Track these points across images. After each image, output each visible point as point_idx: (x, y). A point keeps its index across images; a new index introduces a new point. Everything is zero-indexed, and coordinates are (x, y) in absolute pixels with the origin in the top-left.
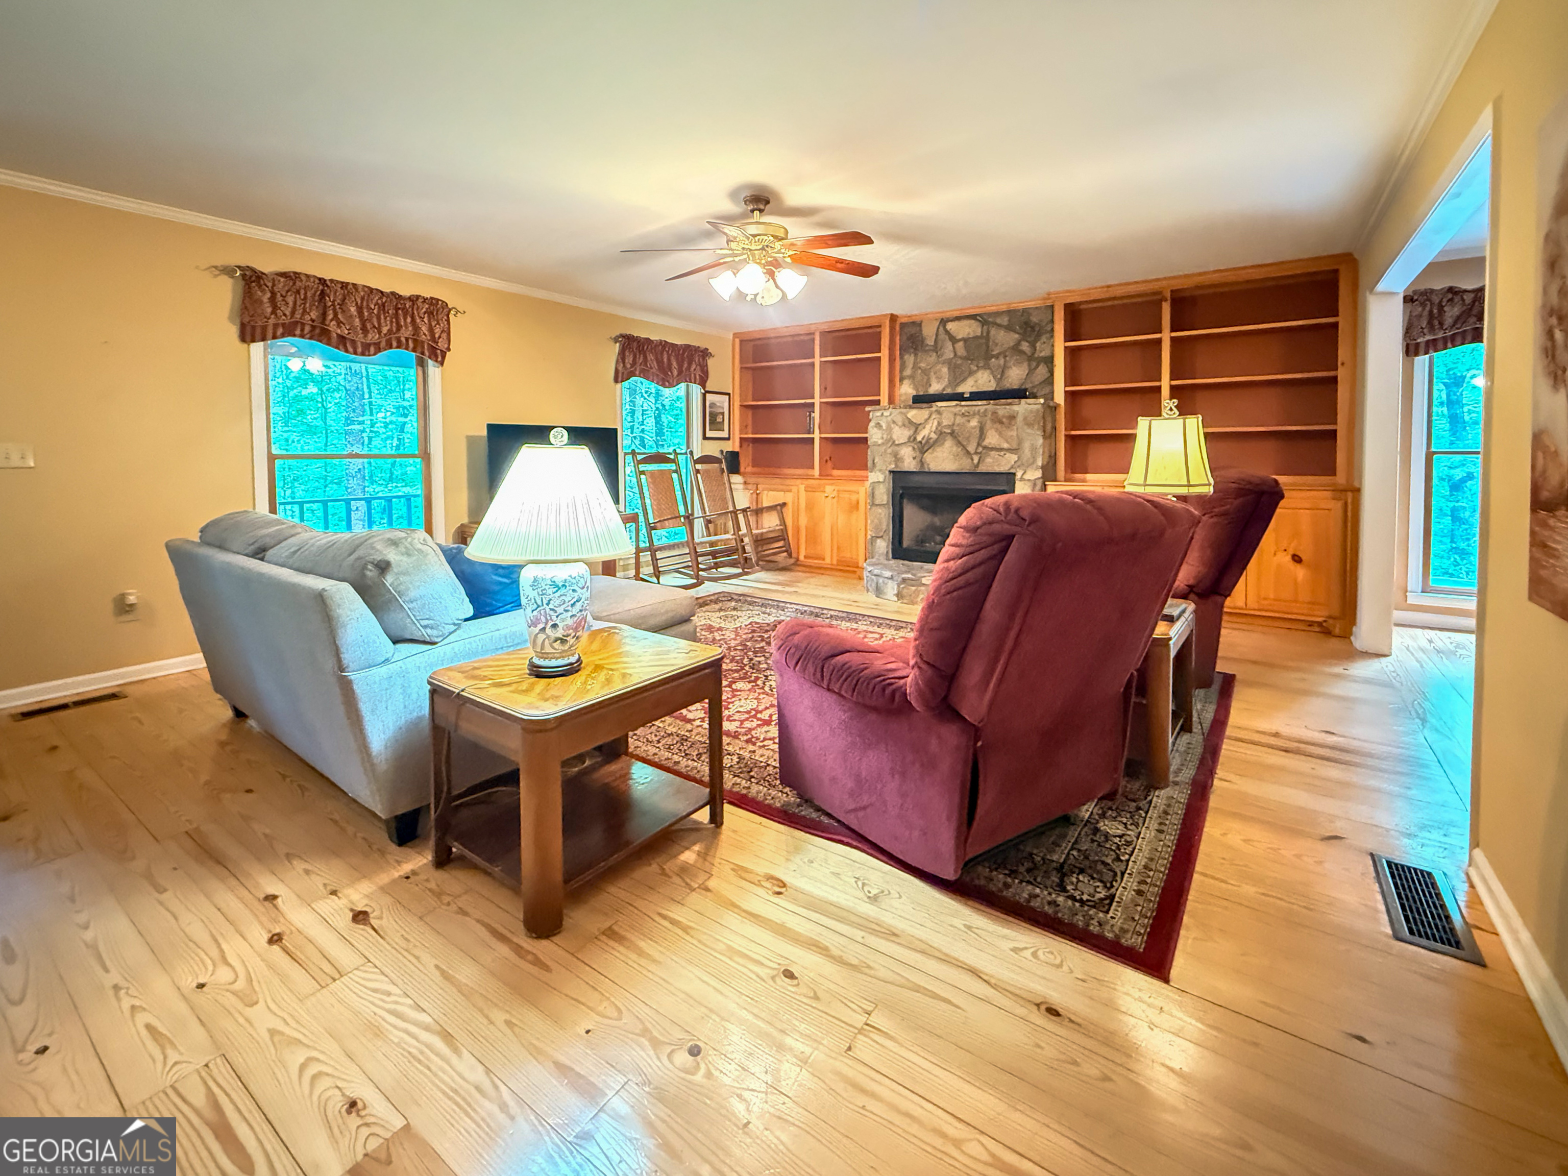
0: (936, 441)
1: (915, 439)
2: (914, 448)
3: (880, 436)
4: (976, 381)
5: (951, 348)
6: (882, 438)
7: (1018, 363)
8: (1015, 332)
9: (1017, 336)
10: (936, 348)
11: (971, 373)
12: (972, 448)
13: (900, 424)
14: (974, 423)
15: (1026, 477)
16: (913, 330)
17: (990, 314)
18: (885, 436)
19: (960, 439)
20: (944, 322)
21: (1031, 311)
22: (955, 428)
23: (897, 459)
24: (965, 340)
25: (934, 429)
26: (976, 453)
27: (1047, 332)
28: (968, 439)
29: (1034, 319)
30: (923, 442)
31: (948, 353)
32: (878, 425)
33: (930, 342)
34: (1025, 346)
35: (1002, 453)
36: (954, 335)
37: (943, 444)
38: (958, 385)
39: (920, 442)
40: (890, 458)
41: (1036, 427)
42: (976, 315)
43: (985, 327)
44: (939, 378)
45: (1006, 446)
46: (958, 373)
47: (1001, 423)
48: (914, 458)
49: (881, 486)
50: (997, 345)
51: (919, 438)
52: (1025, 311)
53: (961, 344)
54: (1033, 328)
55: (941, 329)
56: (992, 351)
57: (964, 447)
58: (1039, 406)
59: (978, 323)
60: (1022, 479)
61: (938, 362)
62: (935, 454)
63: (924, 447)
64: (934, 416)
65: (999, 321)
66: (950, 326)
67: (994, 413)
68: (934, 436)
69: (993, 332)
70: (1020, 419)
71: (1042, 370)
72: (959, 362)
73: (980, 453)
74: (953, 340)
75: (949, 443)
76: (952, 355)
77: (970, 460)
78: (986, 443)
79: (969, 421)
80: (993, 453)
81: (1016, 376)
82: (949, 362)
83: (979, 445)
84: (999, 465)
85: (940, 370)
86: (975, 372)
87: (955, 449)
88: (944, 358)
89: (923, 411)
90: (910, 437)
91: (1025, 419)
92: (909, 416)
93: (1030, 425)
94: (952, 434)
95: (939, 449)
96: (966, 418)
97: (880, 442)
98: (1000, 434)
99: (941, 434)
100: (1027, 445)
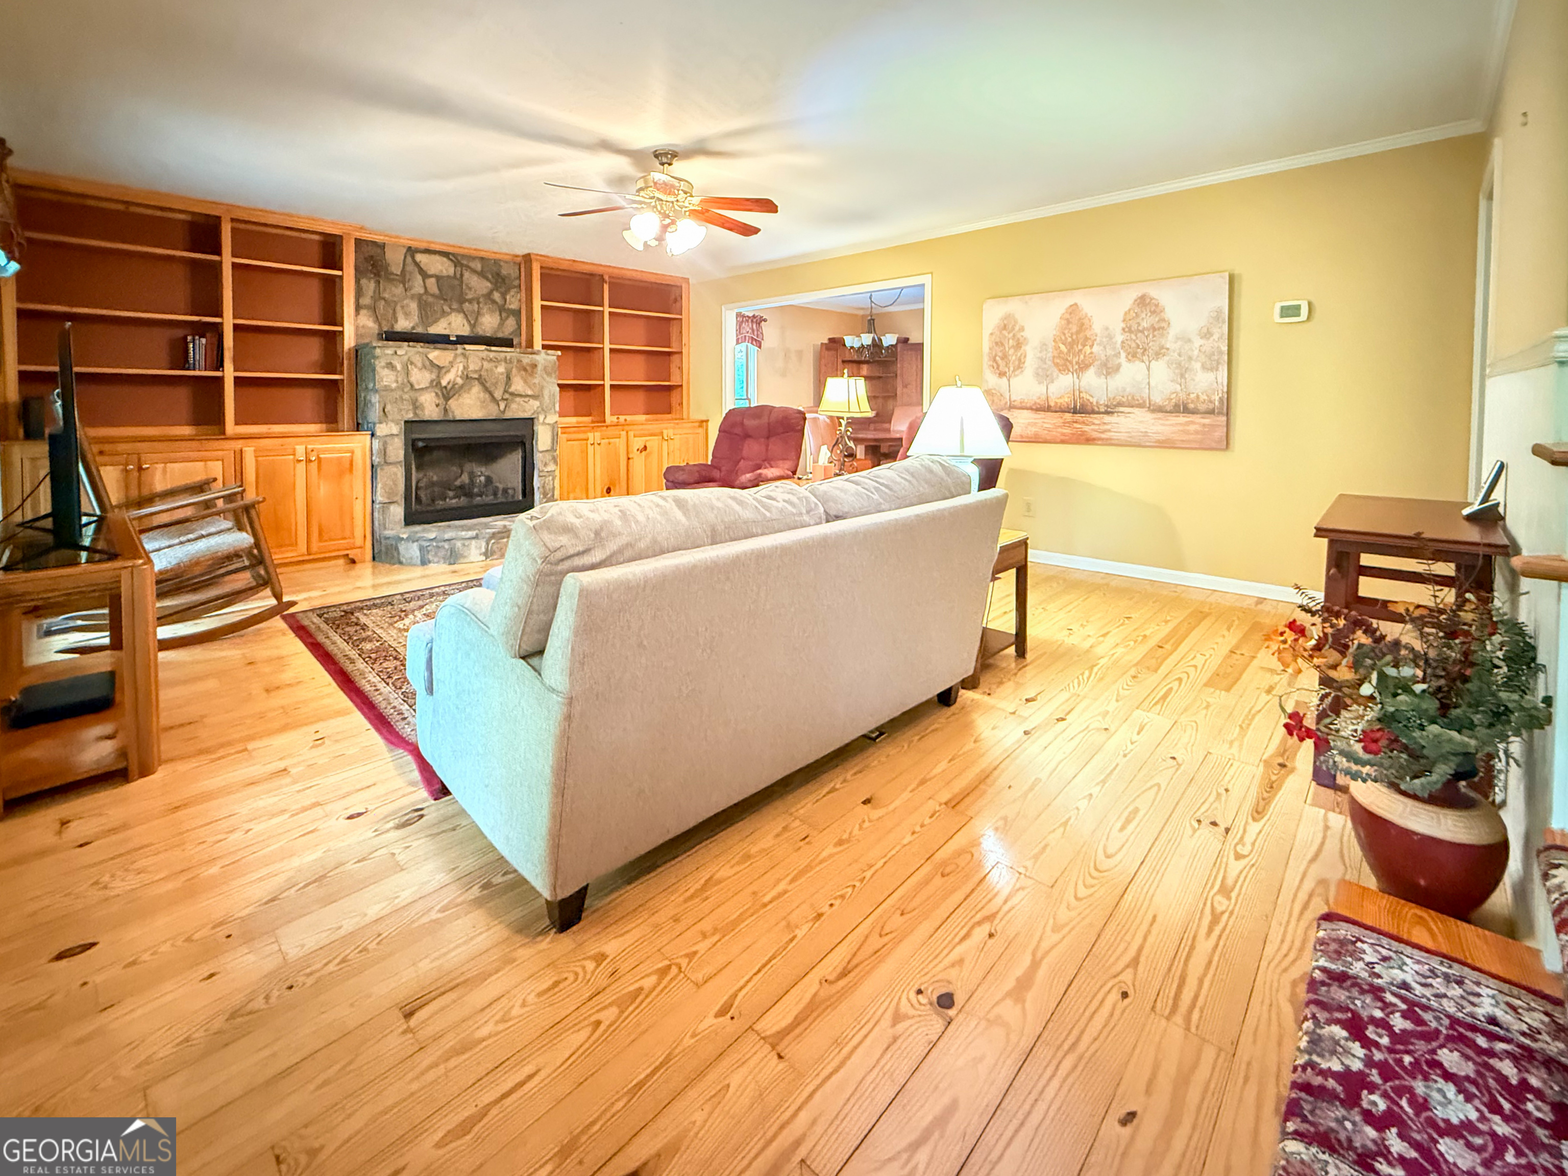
0: (462, 387)
1: (439, 383)
2: (437, 394)
3: (393, 378)
4: (450, 324)
5: (421, 282)
6: (397, 382)
7: (491, 311)
8: (487, 279)
9: (489, 284)
10: (403, 279)
11: (444, 314)
12: (498, 394)
13: (420, 365)
14: (501, 369)
15: (547, 421)
16: (373, 251)
17: (464, 256)
18: (400, 379)
19: (488, 385)
20: (411, 251)
21: (502, 264)
22: (482, 373)
23: (415, 405)
24: (438, 278)
25: (460, 373)
26: (503, 399)
27: (515, 287)
28: (495, 384)
29: (504, 272)
30: (449, 387)
31: (417, 285)
32: (390, 366)
33: (396, 269)
34: (497, 296)
35: (526, 399)
36: (425, 269)
37: (470, 389)
38: (430, 325)
39: (445, 387)
40: (407, 406)
41: (554, 376)
42: (449, 253)
43: (459, 269)
44: (407, 315)
45: (530, 393)
46: (427, 312)
47: (525, 370)
48: (437, 406)
49: (396, 440)
50: (470, 289)
51: (444, 383)
52: (496, 262)
53: (433, 280)
54: (503, 280)
55: (409, 259)
56: (466, 294)
57: (491, 394)
58: (555, 358)
59: (449, 263)
60: (544, 423)
61: (406, 297)
62: (461, 400)
63: (447, 394)
64: (458, 360)
65: (472, 265)
66: (419, 257)
67: (519, 361)
68: (460, 381)
69: (467, 275)
70: (540, 367)
71: (511, 323)
72: (430, 299)
73: (506, 400)
74: (425, 275)
75: (476, 389)
76: (422, 291)
77: (496, 407)
78: (512, 390)
79: (496, 367)
80: (518, 399)
81: (489, 323)
82: (419, 298)
83: (505, 391)
84: (524, 411)
85: (408, 305)
86: (449, 314)
87: (482, 395)
88: (413, 292)
89: (447, 353)
90: (432, 381)
91: (545, 368)
92: (431, 356)
93: (549, 374)
94: (479, 379)
95: (466, 395)
96: (493, 364)
97: (394, 385)
98: (525, 382)
99: (467, 378)
100: (546, 393)
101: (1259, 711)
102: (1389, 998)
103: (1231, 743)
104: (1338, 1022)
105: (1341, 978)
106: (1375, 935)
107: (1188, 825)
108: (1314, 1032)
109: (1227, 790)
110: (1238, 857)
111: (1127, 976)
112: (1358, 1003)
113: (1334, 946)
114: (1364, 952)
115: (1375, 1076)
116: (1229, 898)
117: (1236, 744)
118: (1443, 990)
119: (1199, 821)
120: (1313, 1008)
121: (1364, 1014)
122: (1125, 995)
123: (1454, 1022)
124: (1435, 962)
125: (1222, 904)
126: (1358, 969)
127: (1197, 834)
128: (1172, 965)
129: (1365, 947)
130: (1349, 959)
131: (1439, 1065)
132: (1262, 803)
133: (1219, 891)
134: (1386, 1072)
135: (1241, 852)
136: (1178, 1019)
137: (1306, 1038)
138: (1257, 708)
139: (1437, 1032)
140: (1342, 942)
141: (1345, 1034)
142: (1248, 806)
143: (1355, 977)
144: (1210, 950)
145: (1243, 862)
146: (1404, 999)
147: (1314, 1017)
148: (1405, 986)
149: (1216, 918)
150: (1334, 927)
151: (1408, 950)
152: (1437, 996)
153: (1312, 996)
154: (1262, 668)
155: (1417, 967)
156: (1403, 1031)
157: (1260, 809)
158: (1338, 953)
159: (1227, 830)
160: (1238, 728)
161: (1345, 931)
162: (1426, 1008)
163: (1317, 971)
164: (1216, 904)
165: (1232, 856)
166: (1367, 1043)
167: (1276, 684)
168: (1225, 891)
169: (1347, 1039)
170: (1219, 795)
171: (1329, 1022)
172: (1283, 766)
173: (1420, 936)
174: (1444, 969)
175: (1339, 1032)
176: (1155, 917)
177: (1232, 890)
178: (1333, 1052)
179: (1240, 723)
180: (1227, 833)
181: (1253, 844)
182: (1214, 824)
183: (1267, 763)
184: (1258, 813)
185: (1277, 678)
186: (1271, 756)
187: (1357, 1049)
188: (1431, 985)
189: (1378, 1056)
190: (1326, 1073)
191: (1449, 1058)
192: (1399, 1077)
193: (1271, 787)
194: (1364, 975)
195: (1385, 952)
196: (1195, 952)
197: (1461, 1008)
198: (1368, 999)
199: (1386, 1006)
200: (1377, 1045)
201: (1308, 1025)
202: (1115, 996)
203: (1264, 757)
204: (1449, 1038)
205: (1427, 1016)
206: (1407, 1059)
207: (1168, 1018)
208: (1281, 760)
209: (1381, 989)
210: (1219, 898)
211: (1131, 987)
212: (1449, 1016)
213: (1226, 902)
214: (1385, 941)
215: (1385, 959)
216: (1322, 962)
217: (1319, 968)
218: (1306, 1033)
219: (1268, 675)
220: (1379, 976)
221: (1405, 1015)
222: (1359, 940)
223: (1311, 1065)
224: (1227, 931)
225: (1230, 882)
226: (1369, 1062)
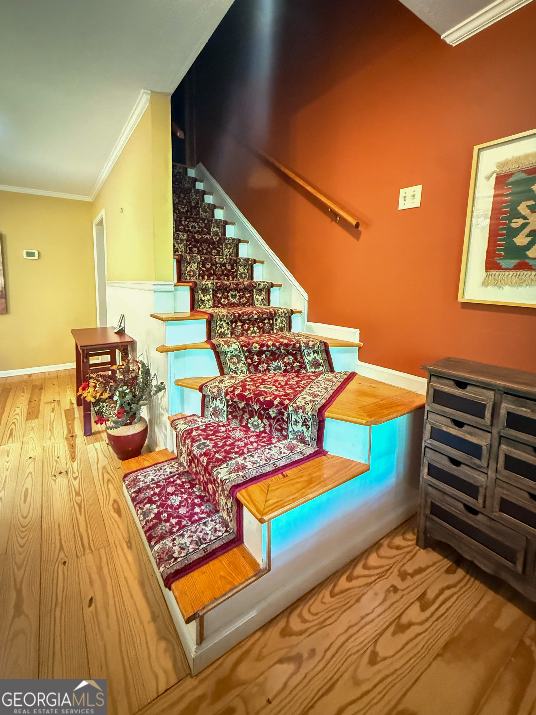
101: (54, 421)
102: (152, 486)
103: (50, 438)
104: (146, 503)
105: (139, 491)
106: (139, 472)
107: (51, 480)
108: (142, 512)
109: (58, 457)
110: (75, 479)
111: (62, 555)
112: (147, 494)
113: (132, 483)
114: (140, 478)
115: (161, 509)
116: (80, 495)
117: (52, 438)
118: (159, 474)
119: (55, 476)
120: (138, 505)
121: (150, 495)
122: (64, 563)
123: (165, 479)
124: (153, 468)
125: (78, 499)
126: (141, 484)
127: (57, 481)
128: (75, 535)
129: (139, 477)
130: (138, 484)
131: (169, 493)
132: (73, 454)
133: (76, 496)
134: (162, 505)
135: (75, 476)
136: (87, 551)
137: (141, 516)
138: (52, 419)
139: (164, 485)
140: (134, 480)
141: (149, 505)
142: (68, 457)
143: (142, 487)
144: (84, 519)
145: (78, 479)
146: (154, 483)
147: (140, 508)
148: (153, 480)
149: (80, 506)
150: (129, 478)
151: (148, 470)
152: (159, 476)
153: (135, 503)
154: (46, 403)
155: (152, 473)
156: (159, 492)
157: (73, 457)
158: (134, 484)
159: (66, 472)
160: (49, 431)
161: (132, 476)
162: (159, 482)
163: (133, 494)
164: (77, 501)
165: (73, 480)
166: (155, 502)
167: (54, 407)
168: (78, 494)
169: (150, 506)
170: (56, 461)
171: (144, 506)
172: (72, 436)
173: (147, 464)
174: (157, 468)
175: (148, 506)
176: (59, 525)
177: (80, 492)
178: (150, 512)
179: (49, 428)
180: (67, 473)
181: (78, 470)
182: (61, 473)
183: (66, 439)
184: (73, 458)
185: (53, 404)
186: (67, 435)
187: (154, 506)
188: (157, 475)
189: (158, 503)
190: (152, 520)
191: (170, 489)
192: (165, 504)
193: (72, 447)
194: (144, 485)
195: (144, 475)
196: (80, 524)
197: (164, 475)
198: (148, 491)
199: (153, 489)
200: (157, 501)
201: (140, 511)
202: (61, 566)
203: (65, 436)
204: (167, 485)
205: (160, 483)
206: (163, 498)
207: (84, 555)
208: (70, 435)
209: (149, 485)
210: (77, 498)
211: (66, 558)
212: (164, 479)
213: (80, 498)
214: (141, 471)
215: (145, 476)
216: (133, 490)
217: (133, 493)
218: (141, 514)
219: (49, 405)
220: (147, 482)
221: (157, 487)
222: (137, 476)
223: (147, 521)
224: (86, 508)
225: (77, 489)
226: (158, 507)
